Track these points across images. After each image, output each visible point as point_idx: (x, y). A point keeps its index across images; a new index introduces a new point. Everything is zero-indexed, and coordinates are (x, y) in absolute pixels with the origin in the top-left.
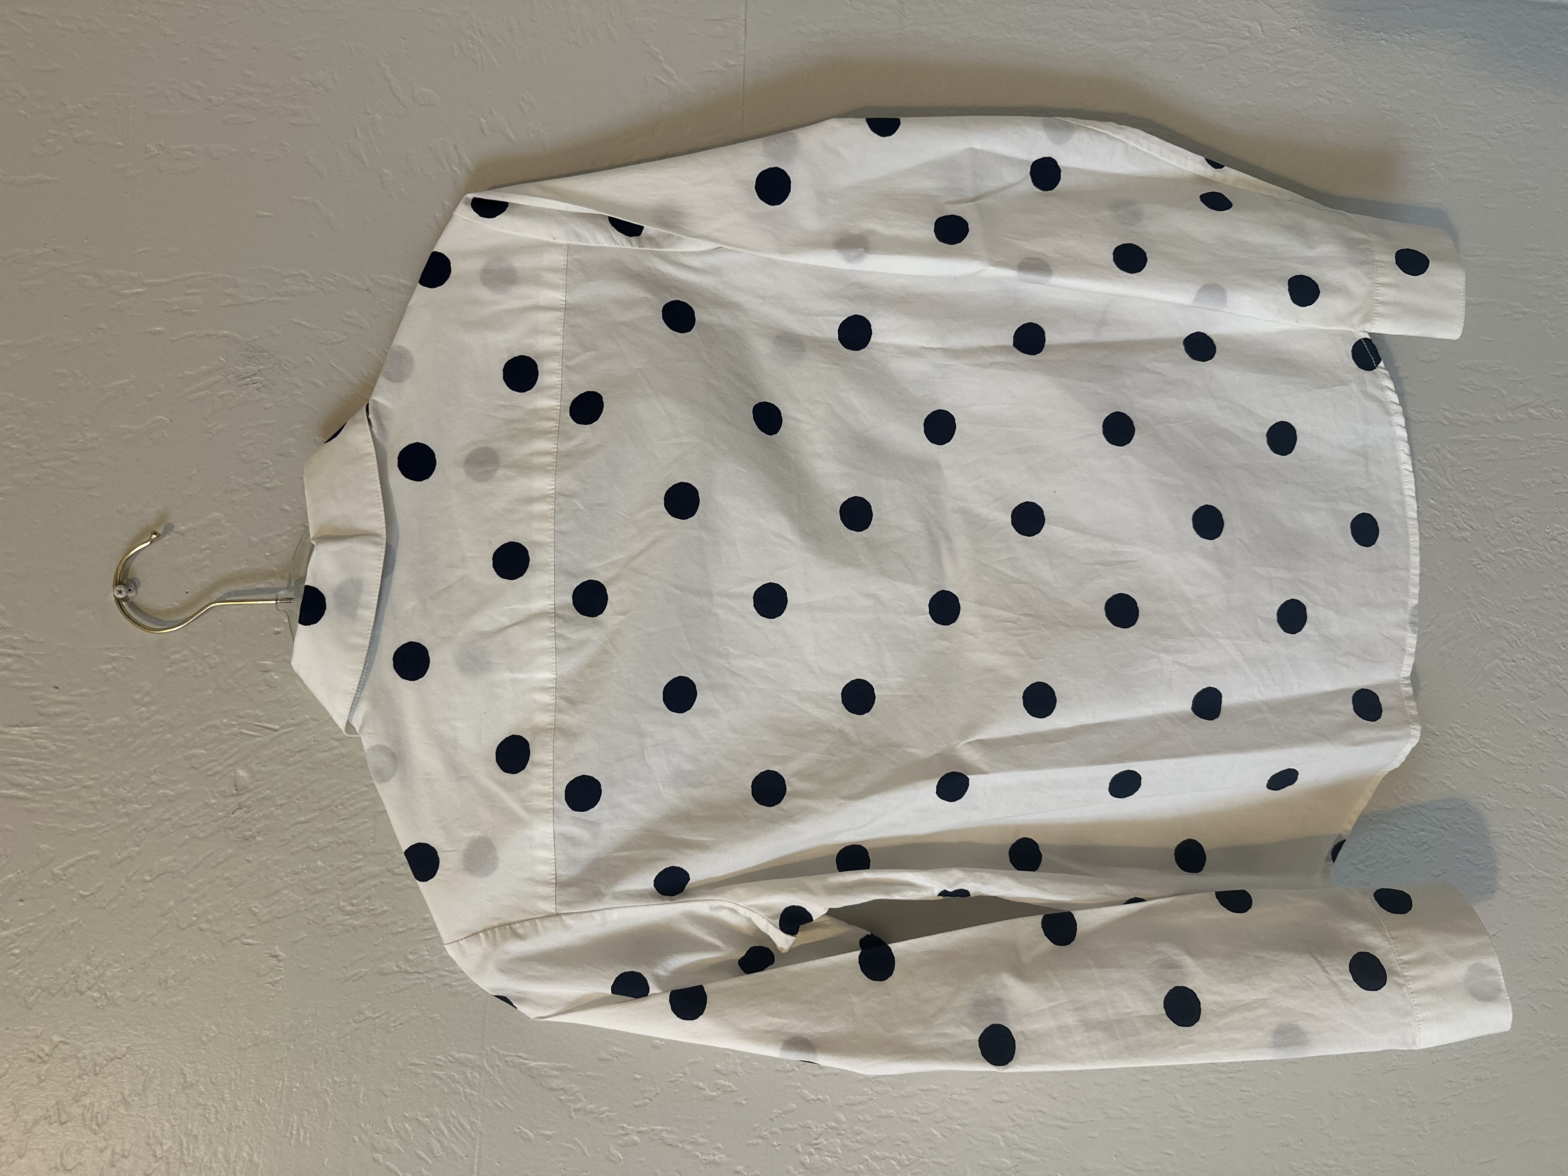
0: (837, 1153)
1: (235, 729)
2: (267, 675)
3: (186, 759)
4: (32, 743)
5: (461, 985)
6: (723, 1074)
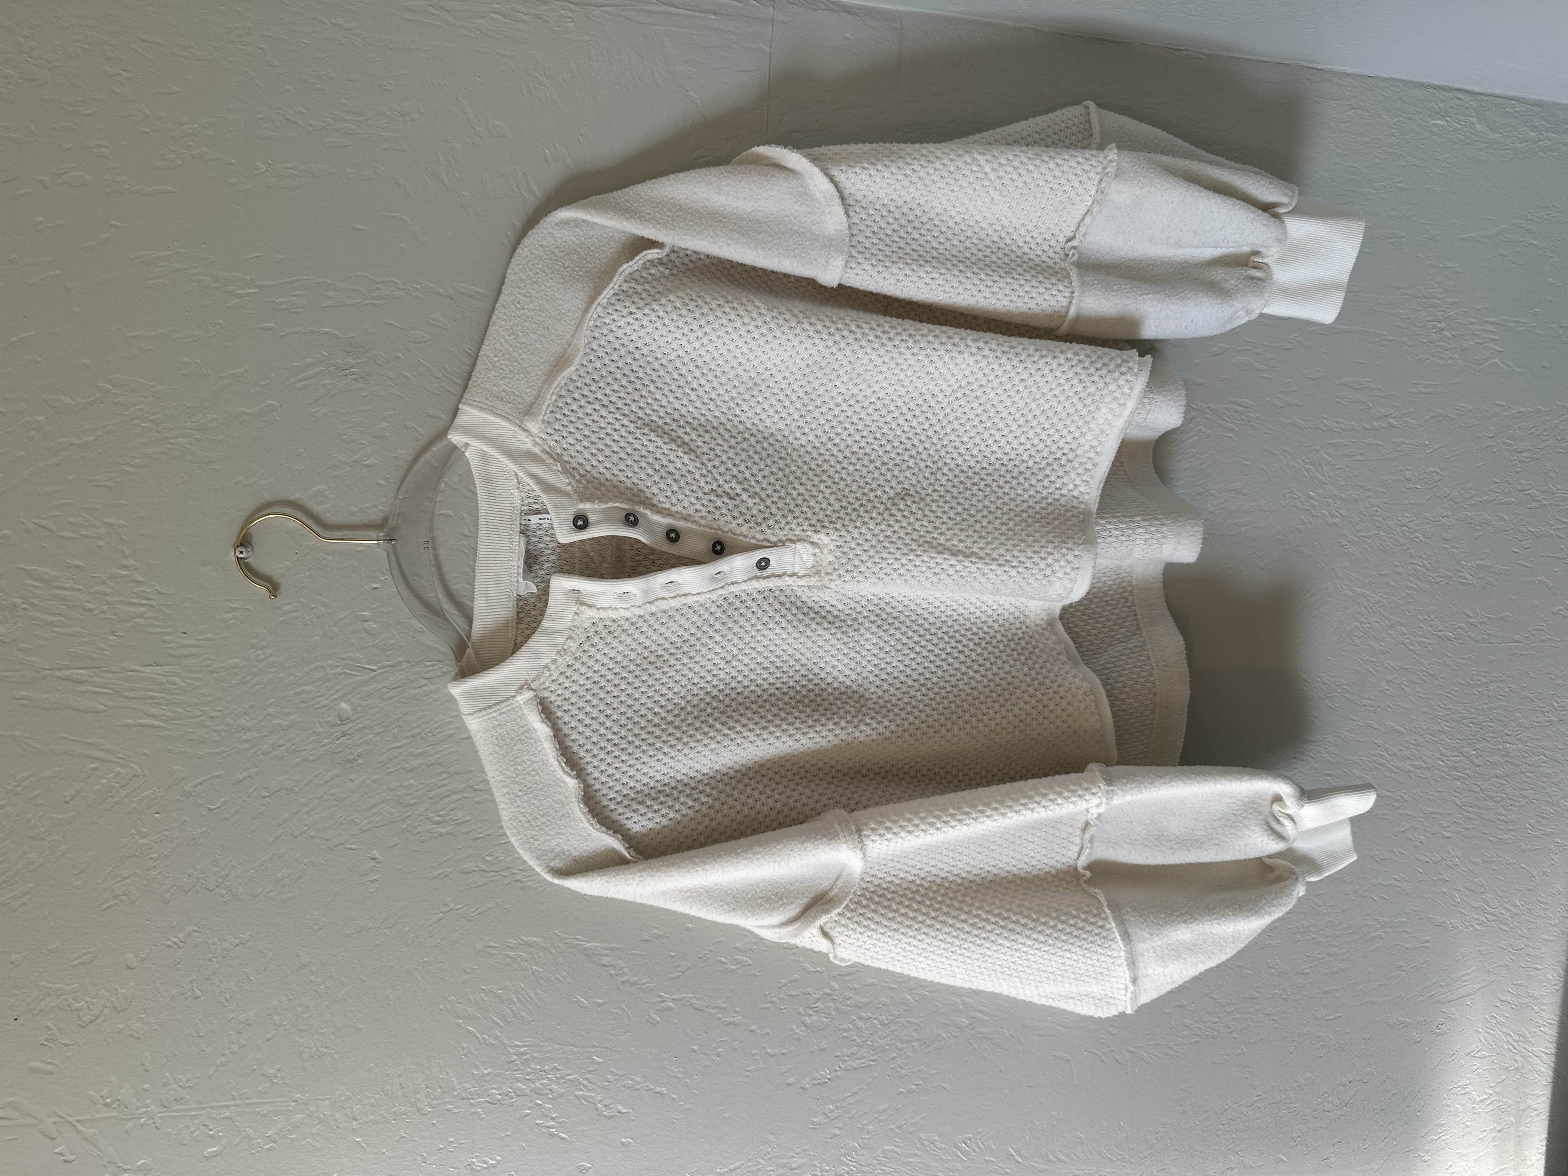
0: (831, 1014)
1: (338, 670)
2: (366, 623)
3: (297, 694)
4: (164, 680)
5: (529, 881)
6: (741, 951)
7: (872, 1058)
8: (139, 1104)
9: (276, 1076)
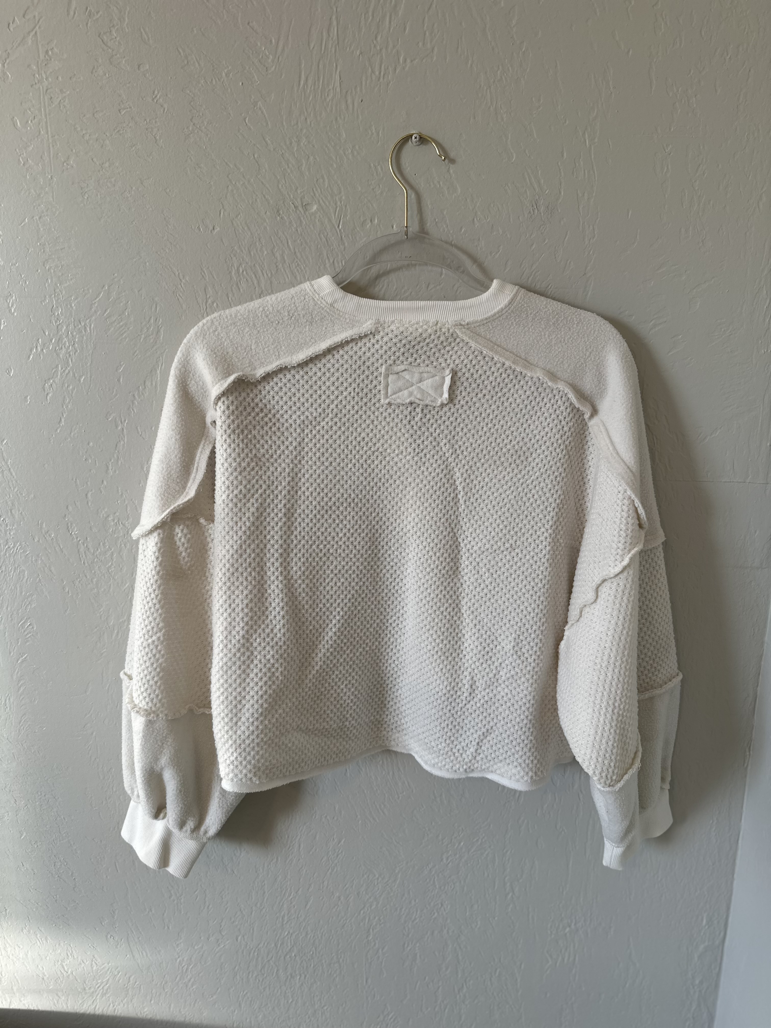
0: (115, 533)
1: (339, 203)
2: (369, 221)
3: (323, 177)
4: (331, 87)
7: (86, 562)
8: (48, 74)
9: (68, 164)
